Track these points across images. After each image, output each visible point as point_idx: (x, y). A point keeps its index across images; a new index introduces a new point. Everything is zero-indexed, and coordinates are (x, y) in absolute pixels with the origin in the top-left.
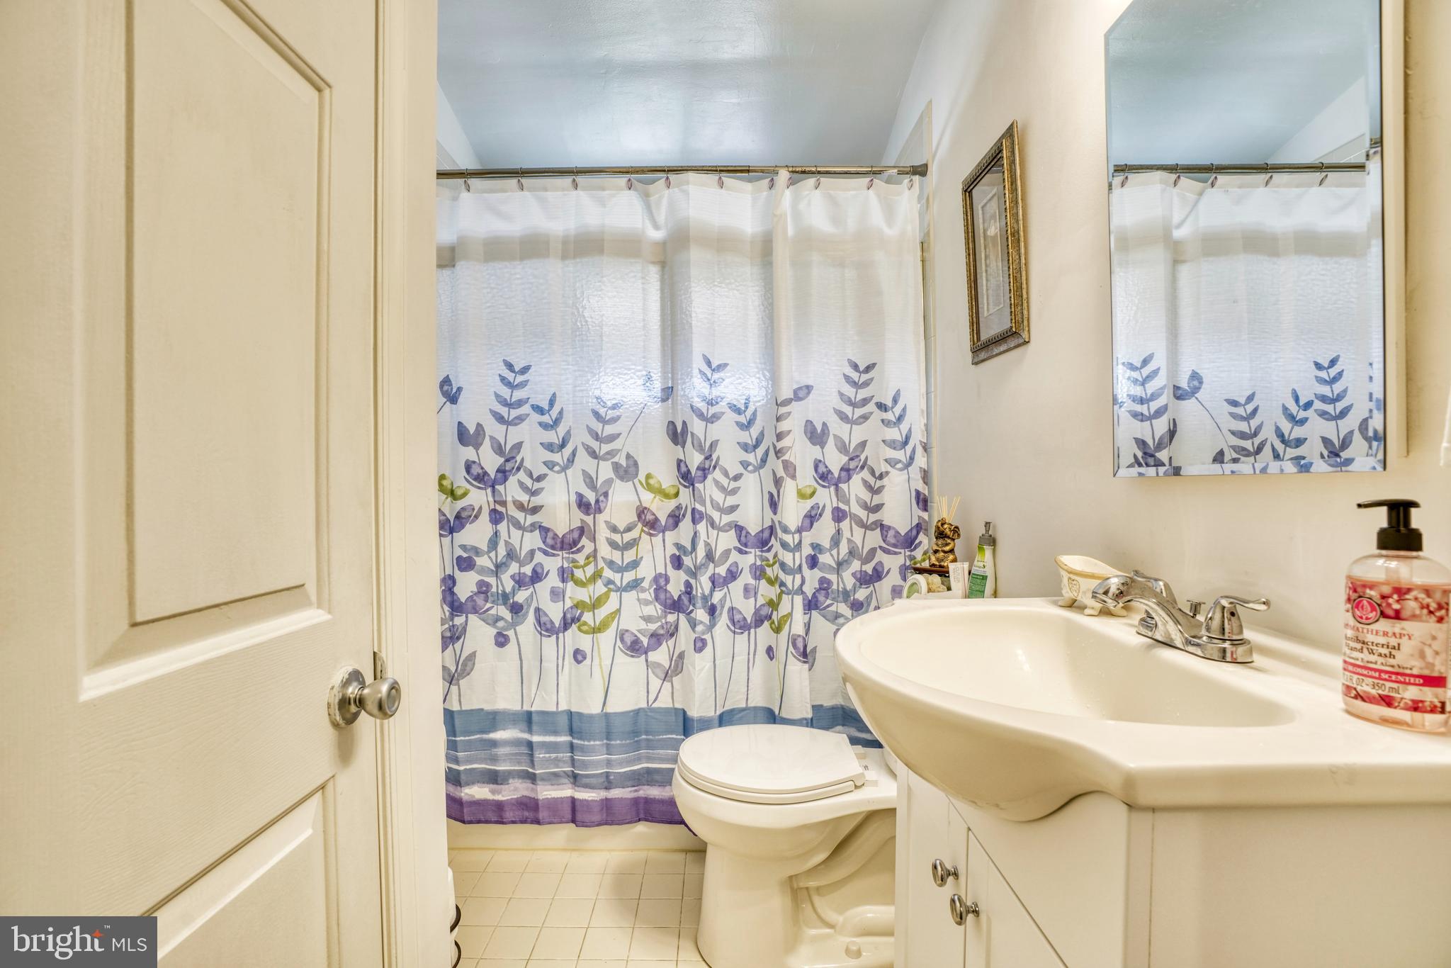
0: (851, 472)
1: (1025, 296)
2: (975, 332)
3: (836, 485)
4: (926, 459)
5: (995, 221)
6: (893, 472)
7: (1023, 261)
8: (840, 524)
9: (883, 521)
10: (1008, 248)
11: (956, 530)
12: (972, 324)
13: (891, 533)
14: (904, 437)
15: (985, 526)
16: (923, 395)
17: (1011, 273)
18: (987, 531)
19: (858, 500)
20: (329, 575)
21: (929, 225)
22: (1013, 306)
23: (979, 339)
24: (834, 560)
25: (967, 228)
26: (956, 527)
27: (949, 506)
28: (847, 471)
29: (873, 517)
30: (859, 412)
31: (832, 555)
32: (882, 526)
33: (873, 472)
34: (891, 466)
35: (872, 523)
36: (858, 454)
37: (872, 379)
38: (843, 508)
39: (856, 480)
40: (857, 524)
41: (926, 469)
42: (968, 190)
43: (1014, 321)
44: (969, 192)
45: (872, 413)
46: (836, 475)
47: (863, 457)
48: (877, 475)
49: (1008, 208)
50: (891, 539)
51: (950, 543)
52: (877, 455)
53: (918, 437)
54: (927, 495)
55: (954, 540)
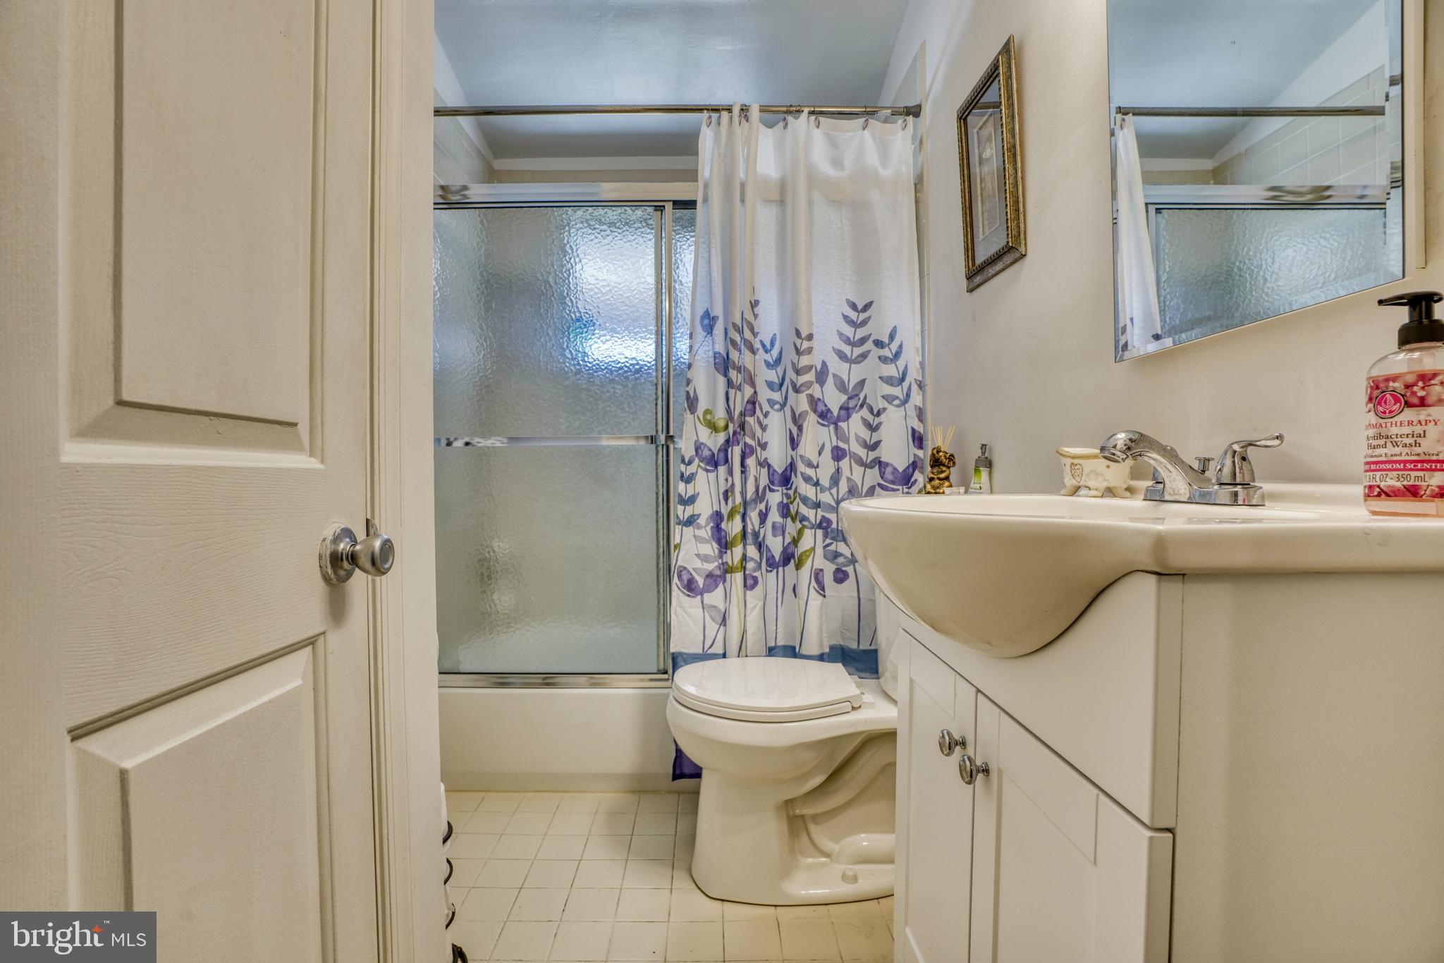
0: (851, 411)
1: (1021, 210)
2: (970, 258)
3: (836, 424)
4: (921, 396)
5: (991, 142)
6: (891, 408)
7: (1019, 174)
8: (840, 463)
9: (880, 458)
10: (1004, 164)
11: (951, 458)
12: (967, 250)
13: (889, 470)
14: (901, 373)
15: (981, 449)
16: (918, 333)
17: (1007, 188)
18: (983, 453)
19: (857, 437)
20: (322, 424)
21: (922, 166)
22: (1009, 221)
23: (974, 264)
24: (834, 499)
25: (962, 155)
26: (952, 455)
27: (944, 438)
28: (846, 411)
29: (872, 455)
30: (858, 351)
31: (831, 494)
32: (880, 462)
33: (871, 410)
34: (888, 403)
35: (871, 462)
36: (857, 393)
37: (869, 318)
38: (842, 447)
39: (856, 418)
40: (857, 462)
41: (921, 406)
42: (963, 118)
43: (1010, 236)
44: (964, 120)
45: (869, 351)
46: (836, 414)
47: (862, 396)
48: (875, 413)
49: (1004, 123)
50: (889, 476)
51: (945, 471)
52: (876, 392)
53: (913, 375)
54: (922, 432)
55: (949, 468)
